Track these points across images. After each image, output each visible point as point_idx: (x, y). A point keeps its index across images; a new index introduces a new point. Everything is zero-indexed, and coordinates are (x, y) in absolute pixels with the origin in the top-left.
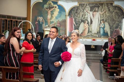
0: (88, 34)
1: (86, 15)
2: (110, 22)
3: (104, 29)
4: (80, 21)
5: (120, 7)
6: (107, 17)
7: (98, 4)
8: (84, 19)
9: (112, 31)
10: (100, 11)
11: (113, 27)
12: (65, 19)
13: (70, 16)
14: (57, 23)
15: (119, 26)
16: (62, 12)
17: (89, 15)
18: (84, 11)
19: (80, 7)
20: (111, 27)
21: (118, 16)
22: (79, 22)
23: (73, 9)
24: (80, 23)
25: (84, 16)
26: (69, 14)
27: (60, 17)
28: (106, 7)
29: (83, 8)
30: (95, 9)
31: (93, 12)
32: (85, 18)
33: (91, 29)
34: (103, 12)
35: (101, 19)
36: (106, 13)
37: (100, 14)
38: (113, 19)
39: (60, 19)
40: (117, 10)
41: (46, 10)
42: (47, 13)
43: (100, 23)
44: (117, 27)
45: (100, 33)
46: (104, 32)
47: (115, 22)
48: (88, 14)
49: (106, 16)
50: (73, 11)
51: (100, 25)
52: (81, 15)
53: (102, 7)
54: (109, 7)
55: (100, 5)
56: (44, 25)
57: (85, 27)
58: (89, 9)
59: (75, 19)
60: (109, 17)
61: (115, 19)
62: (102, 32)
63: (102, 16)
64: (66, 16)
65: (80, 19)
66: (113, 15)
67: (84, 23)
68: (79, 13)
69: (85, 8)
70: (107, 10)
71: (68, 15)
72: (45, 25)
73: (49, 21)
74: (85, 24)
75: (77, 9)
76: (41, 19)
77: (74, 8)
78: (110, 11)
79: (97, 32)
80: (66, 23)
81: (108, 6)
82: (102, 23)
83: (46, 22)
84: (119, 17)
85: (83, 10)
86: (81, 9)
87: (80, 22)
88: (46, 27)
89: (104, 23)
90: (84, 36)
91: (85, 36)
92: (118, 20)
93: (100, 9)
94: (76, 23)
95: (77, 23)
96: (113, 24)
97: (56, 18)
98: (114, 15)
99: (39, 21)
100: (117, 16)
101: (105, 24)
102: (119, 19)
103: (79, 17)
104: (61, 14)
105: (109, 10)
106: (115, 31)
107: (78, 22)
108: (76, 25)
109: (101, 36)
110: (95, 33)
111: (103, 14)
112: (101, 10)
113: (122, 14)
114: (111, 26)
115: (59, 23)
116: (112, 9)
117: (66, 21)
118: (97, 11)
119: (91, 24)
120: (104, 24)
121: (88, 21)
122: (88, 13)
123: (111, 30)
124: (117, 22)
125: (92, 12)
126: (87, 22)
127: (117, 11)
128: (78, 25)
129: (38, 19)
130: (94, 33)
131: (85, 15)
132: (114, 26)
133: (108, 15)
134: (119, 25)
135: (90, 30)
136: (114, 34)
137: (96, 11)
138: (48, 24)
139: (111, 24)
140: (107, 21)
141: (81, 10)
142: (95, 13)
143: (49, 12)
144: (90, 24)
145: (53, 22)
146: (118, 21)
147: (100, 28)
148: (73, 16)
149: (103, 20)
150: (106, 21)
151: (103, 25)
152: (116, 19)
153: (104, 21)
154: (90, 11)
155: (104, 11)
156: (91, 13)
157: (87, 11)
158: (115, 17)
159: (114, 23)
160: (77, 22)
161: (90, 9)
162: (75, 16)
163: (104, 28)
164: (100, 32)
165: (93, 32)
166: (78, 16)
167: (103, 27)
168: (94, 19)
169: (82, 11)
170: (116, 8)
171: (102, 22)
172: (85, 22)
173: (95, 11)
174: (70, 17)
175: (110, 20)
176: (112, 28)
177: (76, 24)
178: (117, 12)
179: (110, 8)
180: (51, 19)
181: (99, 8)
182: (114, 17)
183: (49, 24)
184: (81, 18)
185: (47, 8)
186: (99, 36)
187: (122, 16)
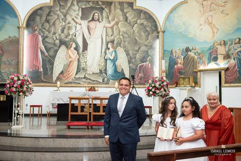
0: (77, 76)
1: (72, 28)
2: (129, 45)
3: (114, 64)
4: (57, 42)
5: (149, 12)
6: (122, 35)
7: (100, 3)
8: (66, 37)
9: (134, 67)
10: (104, 19)
11: (135, 58)
12: (17, 35)
13: (30, 29)
15: (150, 57)
16: (8, 17)
17: (79, 28)
18: (66, 19)
19: (58, 9)
20: (131, 58)
21: (146, 34)
22: (54, 44)
23: (39, 12)
24: (56, 48)
25: (66, 31)
26: (28, 25)
28: (118, 11)
29: (64, 11)
30: (94, 15)
31: (89, 22)
32: (70, 37)
33: (86, 62)
34: (113, 23)
35: (108, 39)
36: (119, 26)
37: (104, 27)
38: (134, 41)
40: (142, 19)
43: (106, 49)
44: (143, 60)
45: (106, 74)
46: (116, 71)
47: (140, 48)
48: (76, 27)
49: (120, 31)
50: (38, 18)
51: (106, 53)
52: (60, 28)
53: (110, 12)
54: (125, 11)
55: (104, 7)
57: (70, 57)
58: (78, 15)
59: (44, 38)
60: (126, 35)
61: (140, 41)
62: (110, 71)
63: (110, 32)
64: (19, 28)
65: (57, 39)
66: (134, 31)
67: (68, 47)
68: (54, 24)
69: (68, 10)
70: (121, 18)
71: (24, 25)
74: (70, 51)
75: (49, 13)
77: (41, 9)
78: (128, 21)
79: (99, 71)
80: (21, 47)
81: (122, 10)
82: (111, 50)
84: (147, 36)
85: (65, 16)
86: (59, 12)
87: (58, 46)
89: (115, 48)
90: (66, 81)
91: (70, 81)
92: (146, 43)
93: (104, 14)
94: (45, 47)
95: (50, 48)
96: (134, 53)
98: (136, 32)
100: (143, 33)
101: (118, 52)
102: (148, 41)
103: (54, 34)
104: (5, 22)
105: (126, 19)
106: (141, 67)
107: (53, 46)
108: (46, 54)
109: (108, 80)
110: (93, 73)
111: (112, 28)
112: (108, 18)
113: (154, 28)
114: (131, 55)
116: (131, 15)
117: (21, 42)
118: (98, 20)
119: (83, 51)
120: (116, 52)
121: (77, 44)
122: (76, 23)
123: (131, 65)
124: (143, 48)
125: (86, 22)
126: (74, 46)
127: (142, 21)
128: (52, 53)
130: (91, 73)
131: (69, 28)
132: (138, 56)
133: (122, 29)
134: (149, 53)
135: (82, 66)
136: (138, 75)
137: (95, 21)
139: (131, 52)
140: (121, 45)
141: (58, 16)
142: (92, 24)
144: (81, 50)
146: (147, 46)
147: (106, 60)
148: (40, 29)
149: (112, 42)
150: (119, 44)
151: (114, 52)
152: (142, 40)
153: (115, 45)
154: (82, 18)
155: (113, 20)
156: (84, 23)
157: (73, 19)
158: (140, 36)
160: (49, 46)
161: (80, 15)
162: (45, 29)
163: (114, 61)
164: (106, 70)
165: (90, 71)
166: (53, 30)
167: (112, 58)
168: (92, 39)
169: (63, 17)
170: (141, 14)
171: (110, 46)
172: (70, 46)
173: (93, 19)
174: (30, 33)
175: (129, 43)
176: (133, 60)
177: (47, 49)
178: (142, 24)
179: (127, 15)
181: (102, 14)
182: (138, 35)
184: (59, 35)
186: (103, 80)
187: (155, 34)
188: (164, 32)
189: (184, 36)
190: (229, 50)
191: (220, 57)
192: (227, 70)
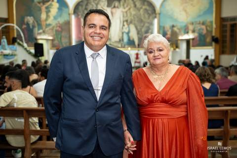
2: (137, 23)
3: (128, 35)
6: (133, 17)
9: (141, 37)
11: (141, 31)
12: (69, 19)
14: (57, 27)
20: (139, 31)
21: (148, 15)
23: (81, 3)
27: (60, 16)
29: (96, 2)
30: (115, 4)
31: (112, 8)
34: (127, 9)
36: (131, 10)
37: (122, 11)
38: (141, 20)
39: (61, 20)
41: (38, 6)
42: (40, 10)
44: (147, 32)
46: (129, 40)
47: (144, 25)
49: (131, 14)
50: (80, 7)
51: (122, 28)
53: (125, 2)
56: (36, 30)
60: (136, 17)
61: (145, 20)
62: (126, 40)
63: (125, 15)
64: (69, 14)
69: (98, 1)
70: (132, 5)
71: (72, 12)
72: (39, 30)
73: (44, 24)
75: (87, 3)
76: (30, 20)
78: (137, 7)
79: (118, 40)
82: (126, 26)
83: (40, 26)
84: (149, 17)
86: (93, 3)
88: (40, 34)
89: (128, 25)
92: (148, 21)
93: (122, 3)
96: (141, 27)
97: (55, 18)
98: (142, 14)
99: (28, 24)
102: (150, 20)
105: (135, 6)
109: (125, 45)
111: (126, 12)
112: (123, 5)
115: (59, 27)
117: (71, 23)
118: (118, 7)
120: (129, 28)
122: (104, 9)
123: (139, 35)
124: (147, 25)
125: (110, 8)
127: (146, 7)
129: (26, 20)
130: (114, 41)
132: (143, 30)
133: (133, 13)
134: (150, 28)
137: (116, 8)
138: (42, 29)
139: (139, 27)
140: (133, 23)
142: (114, 10)
143: (43, 8)
145: (50, 25)
146: (148, 23)
149: (127, 21)
150: (131, 22)
154: (108, 6)
157: (102, 7)
158: (145, 17)
159: (142, 25)
161: (106, 3)
163: (128, 33)
167: (127, 31)
171: (125, 23)
173: (114, 7)
175: (138, 21)
176: (140, 33)
178: (146, 9)
179: (136, 3)
180: (46, 20)
182: (143, 16)
183: (44, 27)
185: (39, 3)
186: (122, 45)
187: (154, 15)
188: (160, 14)
189: (171, 17)
190: (195, 27)
191: (190, 32)
192: (193, 39)
